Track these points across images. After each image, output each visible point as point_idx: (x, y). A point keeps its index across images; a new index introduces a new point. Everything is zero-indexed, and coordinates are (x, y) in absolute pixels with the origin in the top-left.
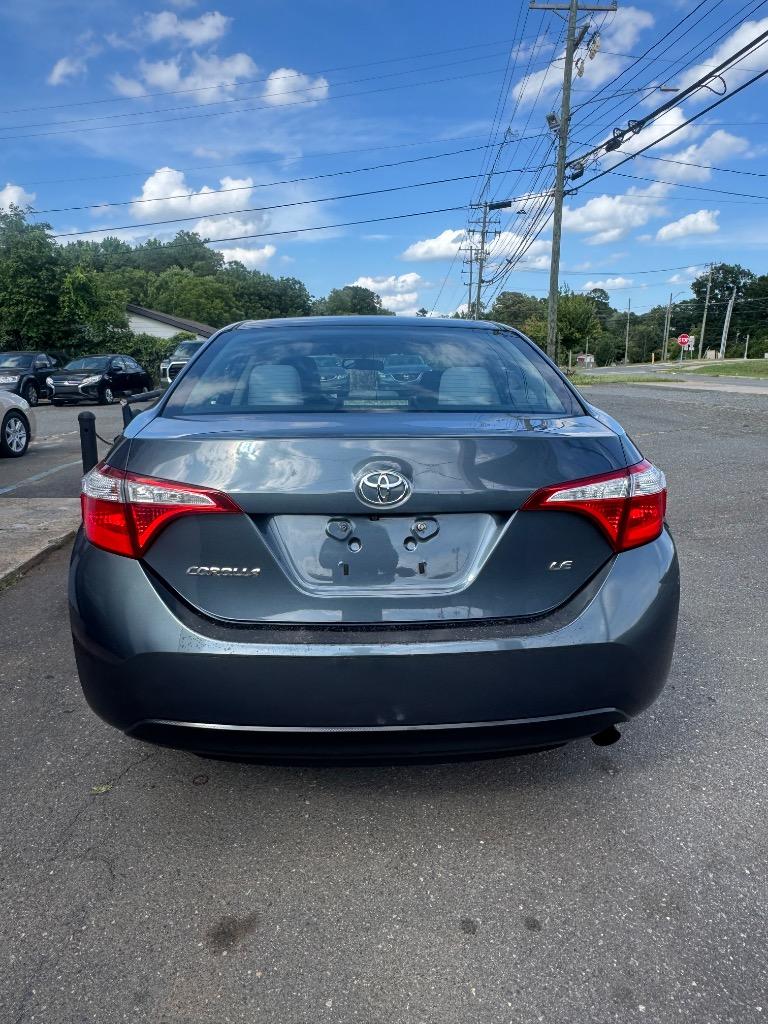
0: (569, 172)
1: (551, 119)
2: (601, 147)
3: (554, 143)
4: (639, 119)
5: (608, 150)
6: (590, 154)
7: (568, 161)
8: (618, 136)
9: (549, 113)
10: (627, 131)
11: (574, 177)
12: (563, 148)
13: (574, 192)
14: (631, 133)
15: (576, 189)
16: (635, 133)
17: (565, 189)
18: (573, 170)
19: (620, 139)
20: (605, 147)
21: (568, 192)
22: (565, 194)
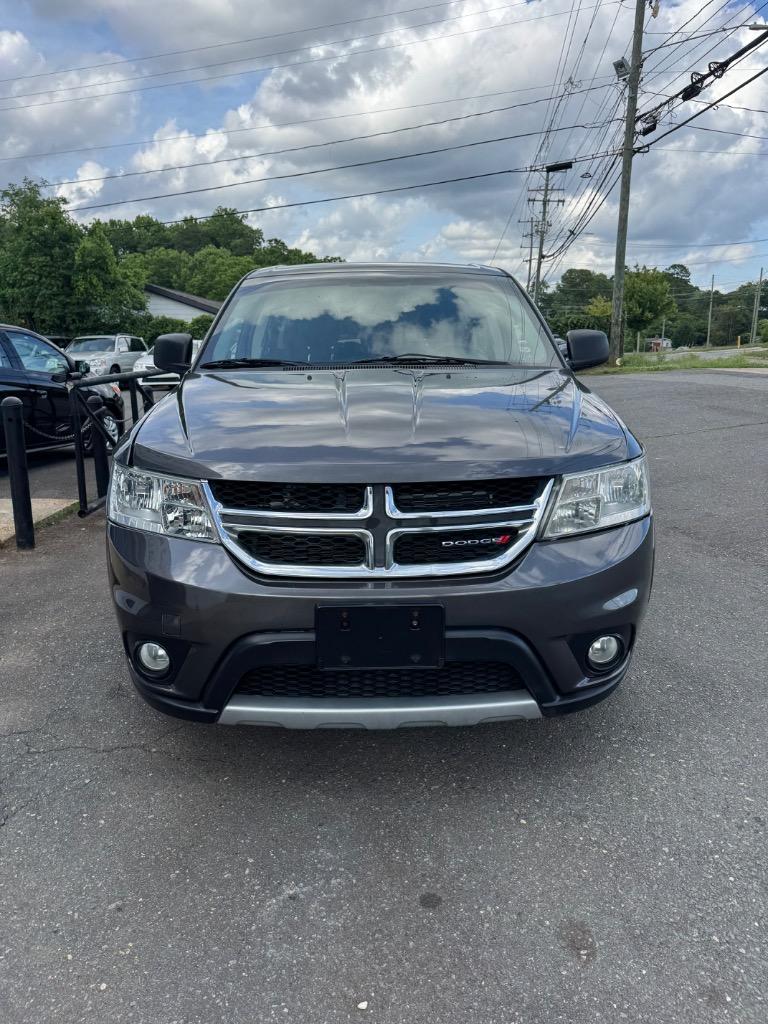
0: (639, 126)
1: (619, 66)
2: (677, 96)
4: (722, 60)
5: (685, 98)
6: (665, 104)
7: (638, 114)
8: (697, 82)
9: (617, 59)
10: (708, 76)
11: (646, 132)
12: (633, 100)
13: (646, 149)
14: (712, 78)
15: (648, 146)
16: (719, 77)
17: (637, 145)
18: (644, 124)
19: (699, 85)
20: (681, 96)
21: (639, 150)
22: (635, 152)
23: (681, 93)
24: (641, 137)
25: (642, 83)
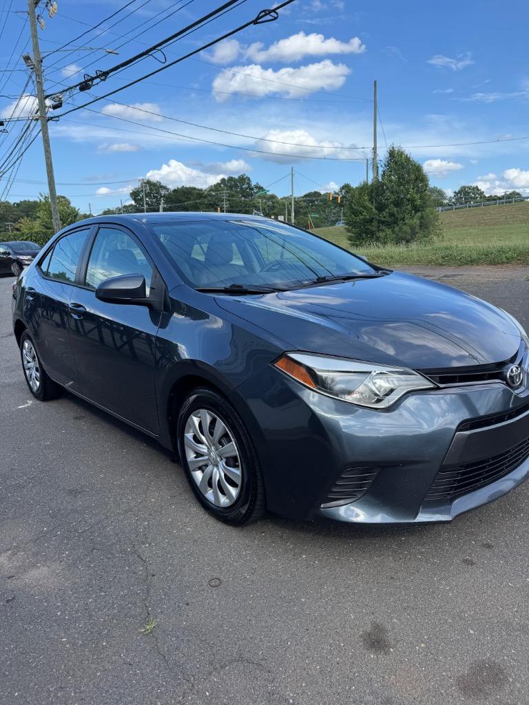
0: (48, 102)
1: (27, 59)
3: (30, 77)
4: (105, 70)
5: (82, 89)
6: (66, 91)
7: (46, 94)
8: (89, 80)
9: (25, 54)
10: (96, 78)
11: (55, 107)
12: (40, 83)
13: (57, 118)
14: (98, 80)
15: (58, 117)
16: (104, 80)
17: (49, 115)
18: (52, 102)
19: (90, 83)
20: (78, 88)
21: (51, 118)
22: (49, 120)
23: (77, 85)
24: (51, 110)
25: (44, 74)
